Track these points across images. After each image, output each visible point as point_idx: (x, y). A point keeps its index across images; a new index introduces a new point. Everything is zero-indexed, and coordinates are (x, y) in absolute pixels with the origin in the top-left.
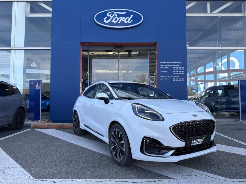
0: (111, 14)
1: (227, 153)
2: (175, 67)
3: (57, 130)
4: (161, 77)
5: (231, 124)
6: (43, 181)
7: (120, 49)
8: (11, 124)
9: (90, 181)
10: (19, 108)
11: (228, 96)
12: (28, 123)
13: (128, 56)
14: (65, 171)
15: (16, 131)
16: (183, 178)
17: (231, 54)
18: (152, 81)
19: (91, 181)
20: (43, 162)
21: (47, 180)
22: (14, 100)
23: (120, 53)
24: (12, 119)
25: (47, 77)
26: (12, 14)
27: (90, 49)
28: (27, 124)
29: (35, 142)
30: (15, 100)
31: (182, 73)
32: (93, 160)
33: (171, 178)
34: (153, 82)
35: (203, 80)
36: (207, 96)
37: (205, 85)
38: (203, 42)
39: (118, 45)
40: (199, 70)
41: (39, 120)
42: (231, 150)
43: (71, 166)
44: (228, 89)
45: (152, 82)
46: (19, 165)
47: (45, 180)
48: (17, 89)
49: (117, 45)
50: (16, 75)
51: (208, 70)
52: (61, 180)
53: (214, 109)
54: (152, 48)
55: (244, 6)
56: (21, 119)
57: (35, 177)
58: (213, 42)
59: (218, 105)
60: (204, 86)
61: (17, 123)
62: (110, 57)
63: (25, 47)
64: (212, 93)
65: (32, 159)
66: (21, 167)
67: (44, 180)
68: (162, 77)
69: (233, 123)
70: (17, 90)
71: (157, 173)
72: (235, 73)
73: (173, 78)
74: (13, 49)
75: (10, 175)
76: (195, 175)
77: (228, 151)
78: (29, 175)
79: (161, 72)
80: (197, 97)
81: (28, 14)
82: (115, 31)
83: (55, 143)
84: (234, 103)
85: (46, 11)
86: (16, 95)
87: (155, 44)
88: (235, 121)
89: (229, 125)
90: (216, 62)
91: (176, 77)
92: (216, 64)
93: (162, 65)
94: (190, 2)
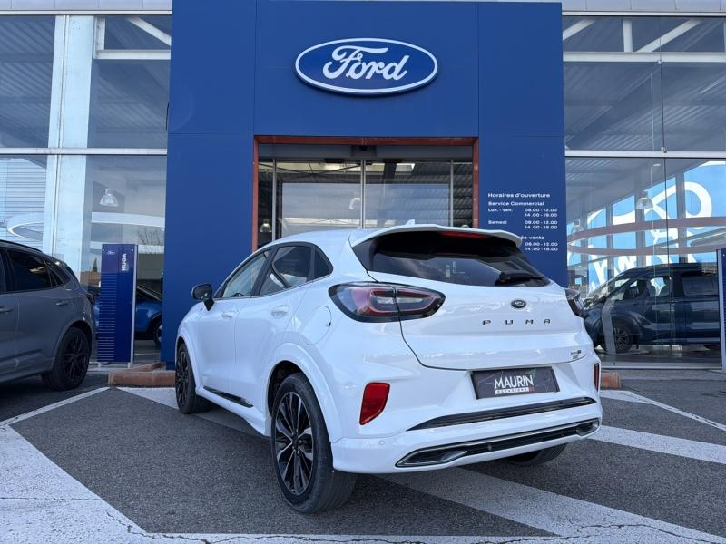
0: (345, 53)
1: (699, 461)
2: (530, 210)
5: (696, 380)
6: (172, 537)
7: (366, 155)
8: (50, 372)
9: (311, 539)
10: (74, 325)
11: (683, 296)
12: (96, 369)
13: (384, 177)
14: (232, 511)
16: (587, 535)
17: (687, 174)
19: (314, 540)
20: (161, 484)
21: (182, 535)
22: (60, 301)
23: (368, 169)
24: (54, 358)
27: (281, 154)
29: (126, 425)
30: (63, 302)
31: (553, 227)
33: (548, 534)
35: (605, 247)
36: (620, 296)
37: (609, 263)
38: (605, 137)
39: (363, 143)
40: (590, 218)
41: (129, 361)
42: (709, 453)
43: (247, 497)
44: (683, 274)
47: (178, 535)
48: (69, 268)
49: (358, 144)
50: (62, 230)
51: (618, 220)
52: (224, 536)
53: (641, 334)
54: (463, 153)
56: (79, 357)
57: (148, 528)
59: (653, 324)
60: (606, 266)
61: (67, 369)
62: (329, 180)
63: (88, 147)
64: (634, 287)
65: (126, 474)
66: (99, 498)
67: (175, 535)
69: (701, 376)
70: (68, 274)
71: (504, 519)
72: (699, 229)
73: (525, 241)
74: (53, 151)
75: (72, 521)
76: (620, 526)
77: (704, 458)
78: (128, 521)
79: (490, 222)
81: (101, 51)
82: (355, 101)
84: (701, 316)
85: (153, 44)
86: (65, 286)
87: (472, 141)
88: (706, 370)
89: (691, 382)
90: (645, 195)
91: (533, 238)
92: (644, 203)
93: (494, 203)
94: (575, 19)
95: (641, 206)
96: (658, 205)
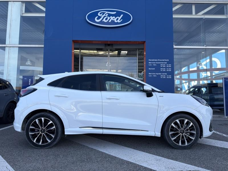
0: (102, 14)
2: (162, 65)
4: (149, 74)
7: (110, 47)
8: (2, 118)
10: (11, 102)
11: (212, 93)
13: (117, 55)
15: (7, 125)
17: (213, 55)
18: (141, 78)
22: (6, 94)
23: (110, 53)
24: (3, 113)
26: (7, 14)
27: (82, 47)
31: (170, 70)
32: (82, 155)
35: (187, 78)
38: (187, 43)
39: (109, 43)
40: (183, 69)
44: (212, 87)
46: (3, 159)
49: (107, 43)
50: (10, 71)
51: (191, 69)
54: (141, 47)
55: (227, 8)
56: (12, 113)
58: (197, 43)
60: (188, 84)
61: (8, 117)
63: (19, 44)
64: (196, 91)
65: (18, 153)
66: (5, 161)
68: (151, 74)
69: (218, 119)
70: (10, 85)
73: (160, 75)
74: (7, 46)
78: (13, 170)
79: (149, 69)
81: (23, 13)
84: (218, 100)
85: (40, 11)
86: (8, 89)
87: (144, 42)
88: (219, 117)
89: (215, 121)
90: (200, 62)
91: (163, 74)
92: (200, 64)
93: (150, 63)
94: (177, 4)
95: (198, 65)
96: (204, 65)
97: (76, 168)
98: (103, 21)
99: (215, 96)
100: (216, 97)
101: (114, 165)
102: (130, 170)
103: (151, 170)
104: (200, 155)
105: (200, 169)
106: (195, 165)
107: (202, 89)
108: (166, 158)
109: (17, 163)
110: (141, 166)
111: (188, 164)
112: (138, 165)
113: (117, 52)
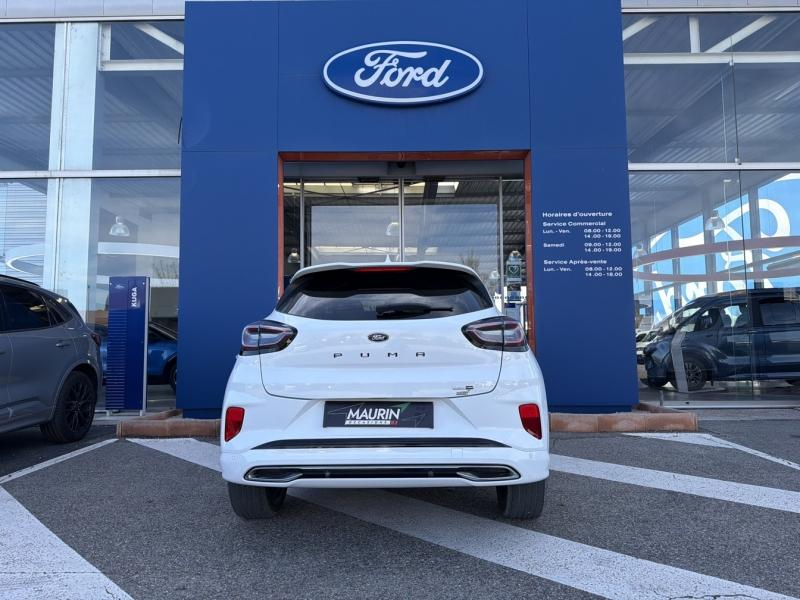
0: (379, 58)
2: (590, 231)
3: (204, 443)
4: (546, 262)
7: (405, 173)
8: (50, 422)
10: (76, 369)
11: (763, 325)
12: (103, 418)
13: (424, 198)
15: (65, 446)
17: (759, 190)
18: (514, 276)
20: (172, 553)
22: (60, 341)
23: (406, 190)
24: (54, 407)
25: (160, 271)
26: (52, 64)
28: (102, 423)
29: (135, 482)
30: (64, 343)
31: (616, 250)
32: (344, 546)
34: (515, 279)
35: (671, 273)
36: (690, 328)
37: (675, 291)
40: (654, 242)
41: (141, 408)
44: (761, 301)
45: (512, 279)
46: (87, 563)
48: (71, 305)
49: (395, 160)
50: (65, 262)
51: (684, 243)
53: (716, 369)
54: (513, 169)
56: (83, 405)
60: (673, 294)
61: (69, 419)
63: (94, 169)
64: (706, 317)
65: (131, 541)
66: (97, 571)
68: (550, 262)
69: (788, 415)
70: (70, 311)
73: (585, 266)
74: (54, 175)
79: (545, 245)
80: (647, 332)
81: (106, 62)
83: (205, 487)
86: (66, 325)
87: (524, 155)
88: (792, 408)
89: (778, 423)
90: (715, 214)
91: (595, 262)
92: (715, 223)
93: (549, 224)
94: (635, 17)
95: (710, 227)
96: (729, 225)
97: (335, 591)
98: (382, 83)
99: (771, 334)
100: (776, 337)
101: (459, 581)
102: (516, 595)
103: (586, 594)
104: (742, 543)
105: (749, 589)
106: (730, 578)
107: (728, 311)
108: (629, 554)
109: (137, 576)
110: (549, 581)
111: (707, 574)
112: (539, 578)
113: (423, 184)
